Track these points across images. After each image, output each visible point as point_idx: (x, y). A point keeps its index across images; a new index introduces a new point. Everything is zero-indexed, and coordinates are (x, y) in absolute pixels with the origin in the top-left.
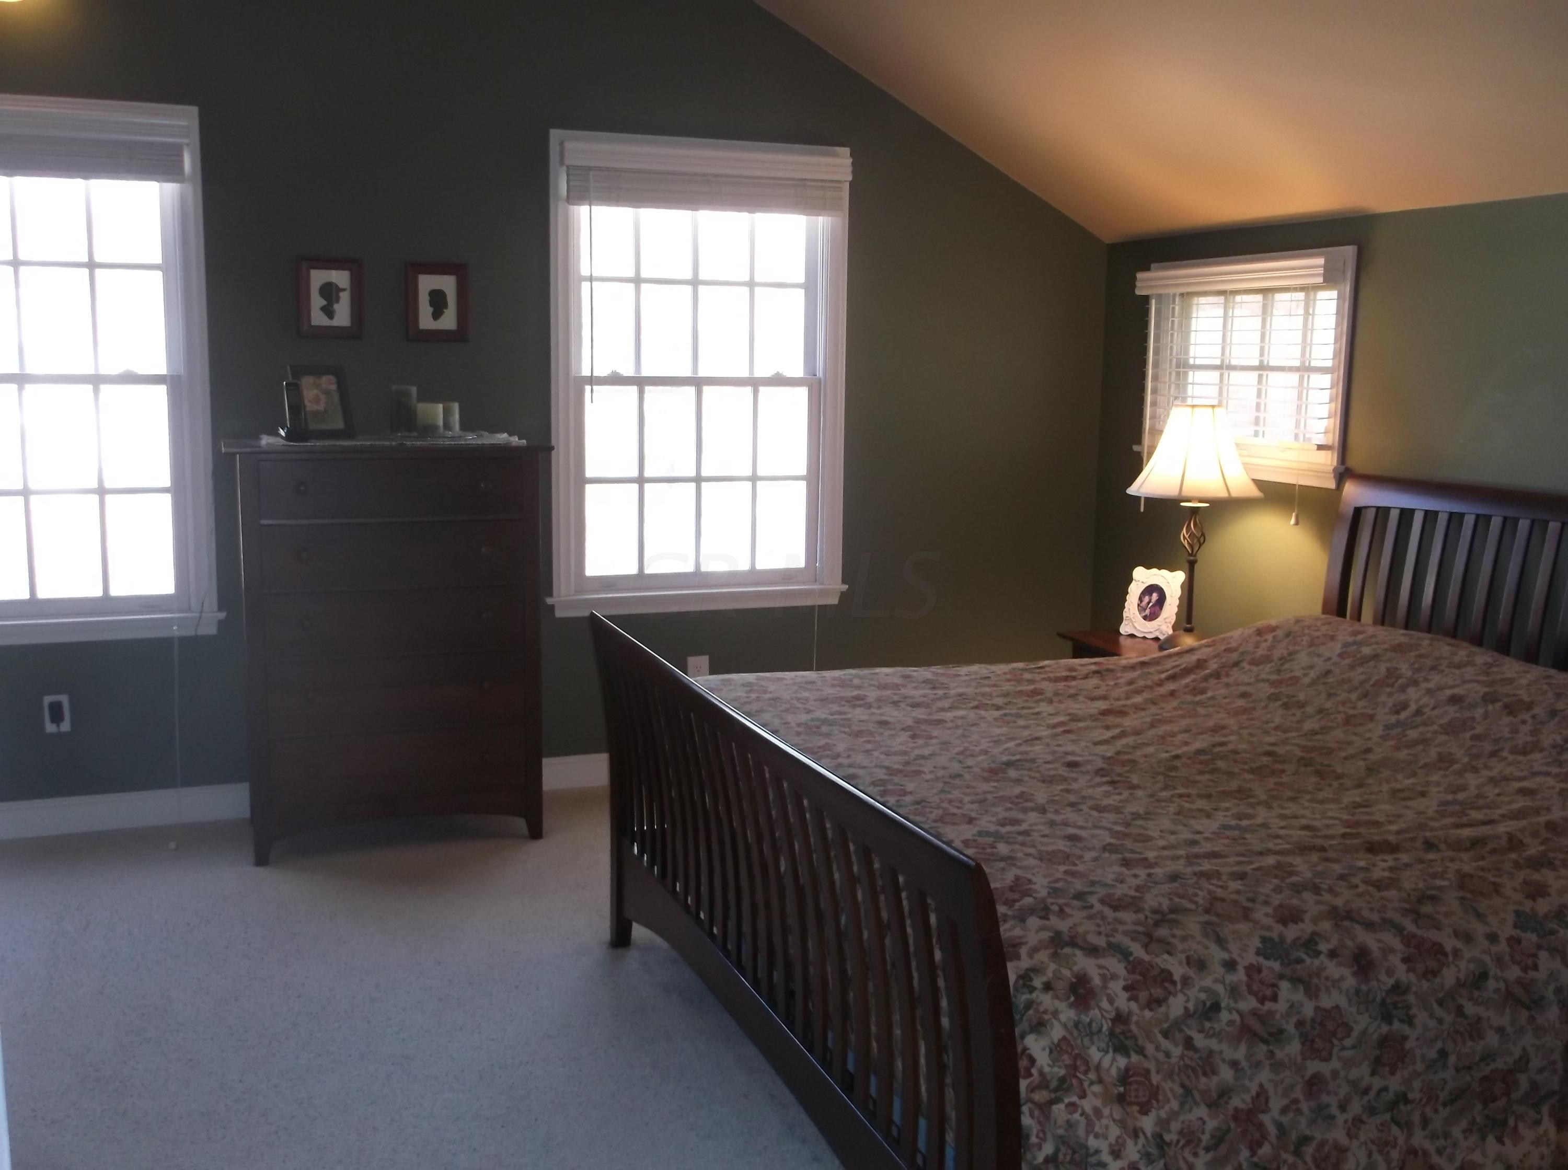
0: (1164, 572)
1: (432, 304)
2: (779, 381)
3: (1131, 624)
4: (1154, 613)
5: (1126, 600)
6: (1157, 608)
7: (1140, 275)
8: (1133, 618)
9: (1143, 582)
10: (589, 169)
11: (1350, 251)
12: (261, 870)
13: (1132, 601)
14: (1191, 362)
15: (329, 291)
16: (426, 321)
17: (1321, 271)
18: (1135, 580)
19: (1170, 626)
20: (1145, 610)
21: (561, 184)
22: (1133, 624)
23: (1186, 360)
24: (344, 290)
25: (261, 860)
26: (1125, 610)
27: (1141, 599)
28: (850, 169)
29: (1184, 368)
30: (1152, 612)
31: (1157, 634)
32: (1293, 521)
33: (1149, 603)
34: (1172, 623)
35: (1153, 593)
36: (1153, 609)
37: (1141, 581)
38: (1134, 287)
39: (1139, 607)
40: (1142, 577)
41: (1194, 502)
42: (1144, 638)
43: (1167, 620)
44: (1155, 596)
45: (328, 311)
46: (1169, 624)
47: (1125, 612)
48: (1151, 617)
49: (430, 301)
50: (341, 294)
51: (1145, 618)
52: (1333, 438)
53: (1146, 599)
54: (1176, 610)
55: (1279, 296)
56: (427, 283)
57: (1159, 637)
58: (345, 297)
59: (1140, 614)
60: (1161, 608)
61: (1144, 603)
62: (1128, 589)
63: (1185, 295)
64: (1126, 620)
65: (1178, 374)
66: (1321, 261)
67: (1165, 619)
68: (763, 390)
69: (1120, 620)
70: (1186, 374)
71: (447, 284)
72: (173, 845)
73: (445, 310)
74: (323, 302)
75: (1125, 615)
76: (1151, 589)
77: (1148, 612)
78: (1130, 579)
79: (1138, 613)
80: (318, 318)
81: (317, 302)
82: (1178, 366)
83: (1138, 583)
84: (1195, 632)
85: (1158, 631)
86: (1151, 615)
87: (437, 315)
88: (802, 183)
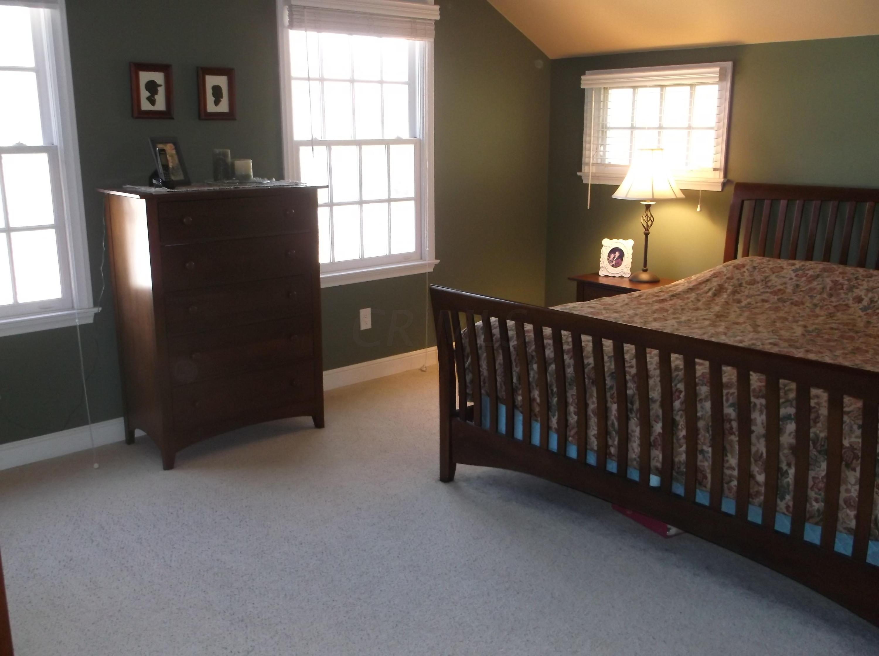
0: (621, 241)
1: (214, 95)
2: (399, 141)
3: (605, 270)
4: (618, 263)
5: (601, 257)
6: (619, 260)
7: (583, 77)
8: (606, 266)
9: (609, 247)
10: (304, 7)
11: (729, 65)
12: (167, 472)
13: (604, 257)
14: (608, 126)
15: (152, 87)
16: (211, 108)
17: (718, 75)
18: (604, 246)
19: (629, 269)
20: (612, 261)
21: (284, 16)
22: (606, 270)
23: (606, 125)
24: (160, 86)
25: (169, 465)
26: (601, 262)
27: (609, 256)
28: (438, 13)
29: (605, 129)
30: (617, 262)
31: (621, 274)
32: (699, 209)
33: (614, 258)
34: (630, 268)
35: (616, 252)
36: (617, 261)
37: (608, 246)
38: (580, 84)
39: (609, 261)
40: (608, 244)
41: (648, 202)
42: (614, 277)
43: (627, 266)
44: (617, 254)
45: (152, 100)
46: (628, 268)
47: (601, 263)
48: (617, 265)
49: (212, 93)
50: (159, 88)
51: (613, 266)
52: (721, 164)
53: (612, 256)
54: (631, 261)
55: (668, 89)
56: (211, 81)
57: (623, 275)
58: (161, 91)
59: (610, 264)
60: (622, 260)
61: (611, 258)
62: (601, 250)
63: (606, 88)
64: (602, 268)
65: (603, 131)
66: (717, 69)
67: (625, 266)
68: (392, 147)
69: (599, 268)
70: (606, 132)
71: (222, 81)
72: (96, 466)
73: (221, 99)
74: (148, 94)
75: (601, 265)
76: (614, 251)
77: (614, 263)
78: (601, 246)
79: (608, 264)
80: (146, 106)
81: (144, 94)
82: (603, 128)
83: (606, 247)
84: (648, 271)
85: (622, 273)
86: (616, 264)
87: (217, 102)
88: (413, 21)
